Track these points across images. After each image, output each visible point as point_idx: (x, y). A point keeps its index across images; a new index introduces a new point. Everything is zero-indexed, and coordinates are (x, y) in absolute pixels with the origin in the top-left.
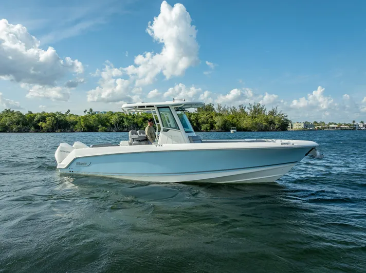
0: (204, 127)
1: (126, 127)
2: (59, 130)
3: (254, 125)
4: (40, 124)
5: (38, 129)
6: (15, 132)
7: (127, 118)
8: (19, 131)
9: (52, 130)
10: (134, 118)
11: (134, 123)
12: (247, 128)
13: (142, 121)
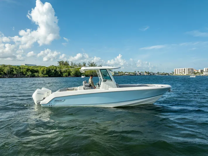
0: (64, 74)
1: (15, 75)
3: (91, 73)
7: (16, 69)
10: (20, 69)
11: (20, 72)
12: (88, 75)
13: (26, 71)
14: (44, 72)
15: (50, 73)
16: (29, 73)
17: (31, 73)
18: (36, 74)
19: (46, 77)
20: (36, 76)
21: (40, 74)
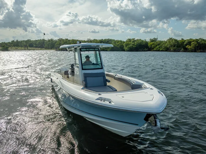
2: (199, 51)
4: (187, 47)
5: (186, 50)
6: (172, 51)
8: (175, 51)
9: (195, 50)
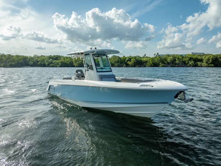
1: (177, 64)
2: (138, 66)
4: (128, 63)
5: (127, 65)
6: (116, 67)
7: (178, 58)
8: (119, 66)
9: (134, 66)
10: (183, 58)
11: (183, 61)
13: (188, 60)
14: (209, 61)
15: (217, 62)
16: (191, 63)
17: (193, 63)
18: (199, 63)
19: (211, 67)
20: (199, 65)
21: (204, 64)
